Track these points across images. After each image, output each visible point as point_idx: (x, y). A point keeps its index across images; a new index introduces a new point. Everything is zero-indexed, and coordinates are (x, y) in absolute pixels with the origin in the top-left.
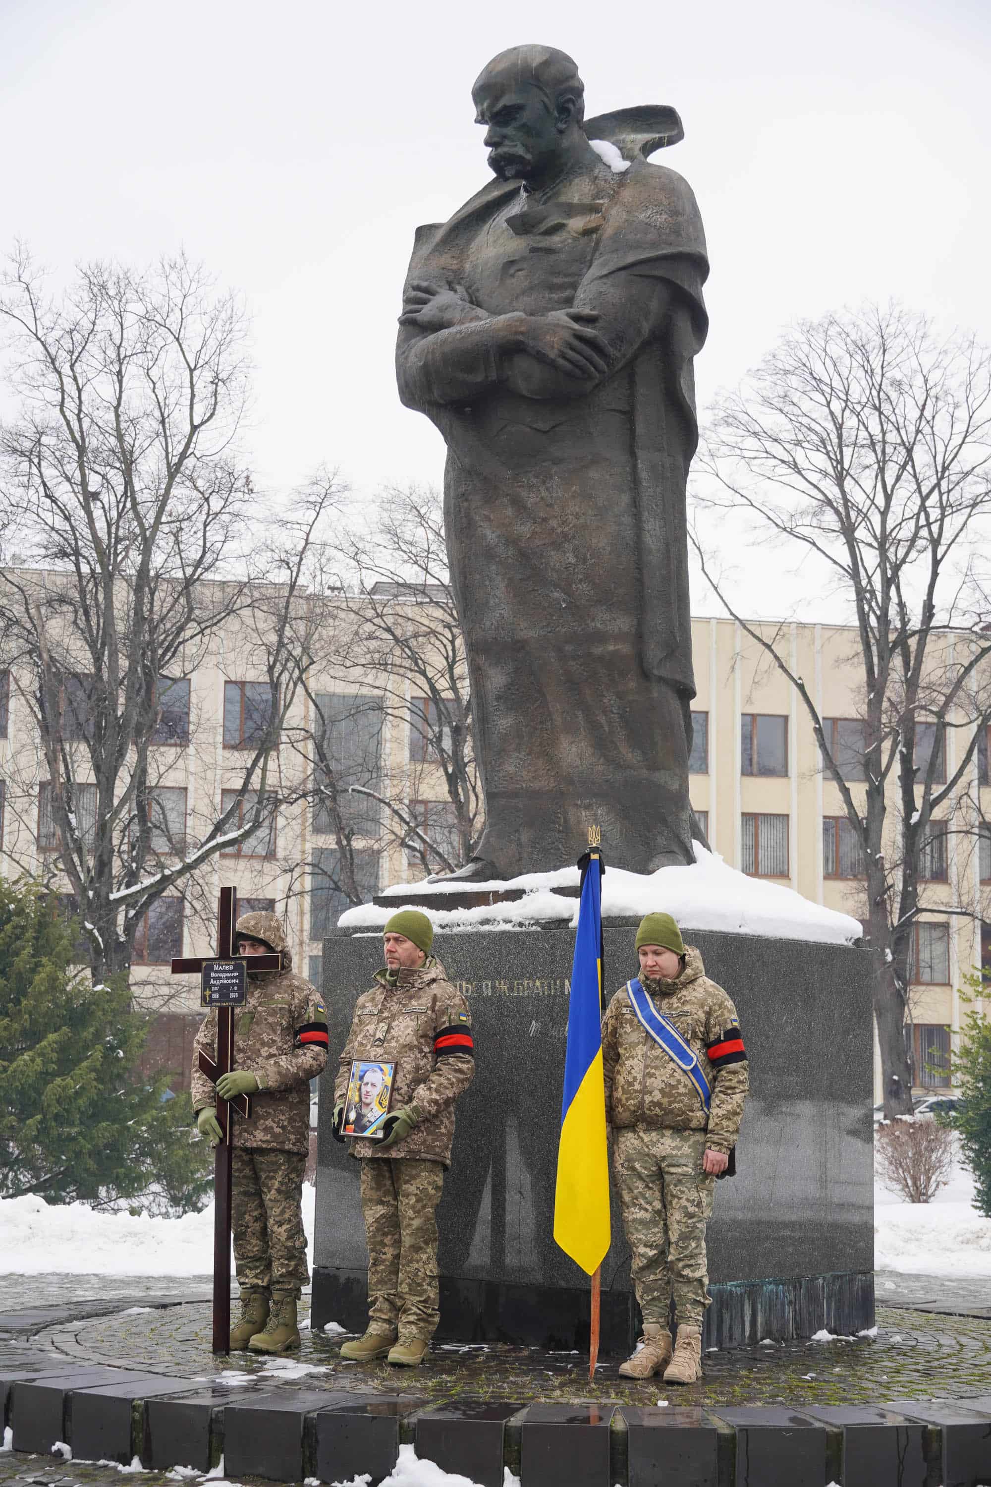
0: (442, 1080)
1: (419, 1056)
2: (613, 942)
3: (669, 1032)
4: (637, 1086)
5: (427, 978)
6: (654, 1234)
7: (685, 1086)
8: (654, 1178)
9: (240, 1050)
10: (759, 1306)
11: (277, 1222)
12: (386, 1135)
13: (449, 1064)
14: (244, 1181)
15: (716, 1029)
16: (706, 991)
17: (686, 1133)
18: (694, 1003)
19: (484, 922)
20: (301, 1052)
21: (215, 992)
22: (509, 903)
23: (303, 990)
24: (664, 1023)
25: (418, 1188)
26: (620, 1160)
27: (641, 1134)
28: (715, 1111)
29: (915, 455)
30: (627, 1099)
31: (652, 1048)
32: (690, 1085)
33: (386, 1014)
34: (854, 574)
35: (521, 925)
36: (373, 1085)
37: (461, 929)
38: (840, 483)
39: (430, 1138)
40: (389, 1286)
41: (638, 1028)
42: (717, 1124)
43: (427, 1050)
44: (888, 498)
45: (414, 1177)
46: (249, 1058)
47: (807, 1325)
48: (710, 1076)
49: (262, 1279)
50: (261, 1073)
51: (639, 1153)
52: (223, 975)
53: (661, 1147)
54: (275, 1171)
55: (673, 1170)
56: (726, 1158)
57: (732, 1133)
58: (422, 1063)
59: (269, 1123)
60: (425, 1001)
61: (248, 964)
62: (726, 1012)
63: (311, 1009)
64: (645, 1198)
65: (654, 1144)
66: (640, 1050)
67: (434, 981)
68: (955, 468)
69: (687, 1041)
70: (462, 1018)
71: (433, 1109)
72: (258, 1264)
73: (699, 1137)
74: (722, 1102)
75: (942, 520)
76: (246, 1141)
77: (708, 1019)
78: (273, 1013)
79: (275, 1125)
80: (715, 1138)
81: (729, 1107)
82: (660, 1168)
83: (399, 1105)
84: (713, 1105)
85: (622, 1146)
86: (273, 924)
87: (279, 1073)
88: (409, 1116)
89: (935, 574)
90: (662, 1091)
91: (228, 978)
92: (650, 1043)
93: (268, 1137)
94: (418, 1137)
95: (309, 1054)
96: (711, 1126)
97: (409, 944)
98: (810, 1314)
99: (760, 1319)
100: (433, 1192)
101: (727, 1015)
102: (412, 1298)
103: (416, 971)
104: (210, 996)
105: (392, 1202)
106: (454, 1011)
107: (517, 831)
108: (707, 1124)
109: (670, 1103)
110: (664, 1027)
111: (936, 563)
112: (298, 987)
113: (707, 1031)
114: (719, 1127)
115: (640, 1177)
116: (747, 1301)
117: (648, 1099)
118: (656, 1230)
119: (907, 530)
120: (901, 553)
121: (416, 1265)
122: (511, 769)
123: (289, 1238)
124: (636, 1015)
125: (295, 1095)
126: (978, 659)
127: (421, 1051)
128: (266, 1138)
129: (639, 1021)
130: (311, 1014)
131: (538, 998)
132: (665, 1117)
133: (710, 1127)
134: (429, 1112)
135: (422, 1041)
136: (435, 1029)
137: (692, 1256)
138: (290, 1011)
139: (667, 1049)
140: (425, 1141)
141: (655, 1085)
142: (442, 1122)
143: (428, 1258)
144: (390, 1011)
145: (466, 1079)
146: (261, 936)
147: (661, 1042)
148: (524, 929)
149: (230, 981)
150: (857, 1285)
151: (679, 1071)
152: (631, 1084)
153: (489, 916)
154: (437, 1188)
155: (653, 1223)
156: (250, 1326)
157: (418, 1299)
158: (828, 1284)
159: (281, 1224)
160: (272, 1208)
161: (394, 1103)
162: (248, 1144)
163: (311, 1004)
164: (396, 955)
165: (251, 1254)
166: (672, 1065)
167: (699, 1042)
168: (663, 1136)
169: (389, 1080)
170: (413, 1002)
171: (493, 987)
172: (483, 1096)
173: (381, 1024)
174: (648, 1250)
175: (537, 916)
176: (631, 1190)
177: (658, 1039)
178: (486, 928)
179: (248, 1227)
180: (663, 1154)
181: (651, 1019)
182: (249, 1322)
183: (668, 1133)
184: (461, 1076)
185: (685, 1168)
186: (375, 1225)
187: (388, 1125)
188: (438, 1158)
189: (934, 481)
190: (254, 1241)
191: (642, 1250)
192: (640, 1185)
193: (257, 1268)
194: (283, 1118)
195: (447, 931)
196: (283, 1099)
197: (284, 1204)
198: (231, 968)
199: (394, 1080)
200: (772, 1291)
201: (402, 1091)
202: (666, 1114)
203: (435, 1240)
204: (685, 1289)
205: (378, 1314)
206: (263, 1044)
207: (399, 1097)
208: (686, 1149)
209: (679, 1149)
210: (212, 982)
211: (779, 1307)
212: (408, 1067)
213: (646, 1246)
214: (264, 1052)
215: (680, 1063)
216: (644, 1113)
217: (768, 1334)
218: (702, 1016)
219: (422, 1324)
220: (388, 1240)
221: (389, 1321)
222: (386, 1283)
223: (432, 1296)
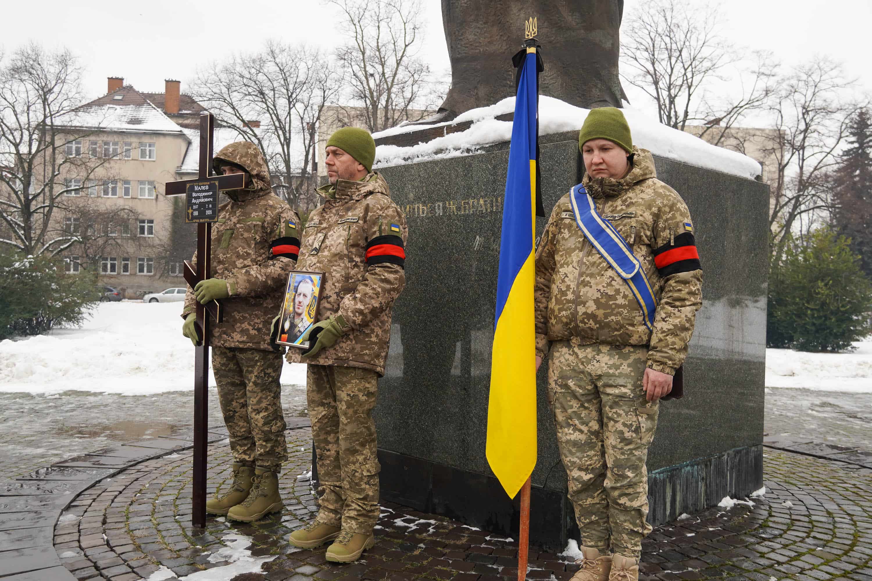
0: (368, 290)
1: (349, 265)
2: (551, 157)
3: (608, 235)
4: (570, 296)
5: (364, 190)
6: (591, 458)
7: (625, 297)
8: (590, 398)
9: (220, 262)
10: (678, 487)
11: (255, 410)
12: (312, 346)
13: (376, 274)
14: (230, 374)
15: (666, 234)
16: (655, 192)
17: (626, 350)
18: (639, 205)
19: (439, 151)
20: (271, 262)
21: (195, 210)
22: (459, 133)
23: (276, 208)
24: (603, 226)
25: (348, 395)
26: (553, 376)
27: (576, 350)
28: (659, 325)
29: (682, 54)
30: (560, 310)
31: (589, 254)
32: (631, 296)
33: (324, 225)
34: (658, 99)
35: (468, 150)
36: (305, 295)
37: (420, 159)
38: (653, 64)
39: (358, 347)
40: (334, 478)
41: (576, 232)
42: (660, 340)
43: (358, 259)
44: (672, 69)
45: (344, 384)
46: (226, 269)
47: (715, 495)
48: (657, 287)
49: (250, 455)
50: (232, 280)
51: (574, 370)
52: (202, 195)
53: (597, 365)
54: (253, 367)
55: (609, 390)
56: (670, 378)
57: (679, 351)
58: (352, 272)
59: (245, 326)
60: (359, 211)
61: (219, 183)
62: (678, 215)
63: (283, 225)
64: (580, 418)
65: (589, 361)
66: (576, 256)
67: (371, 193)
68: (699, 56)
69: (630, 247)
70: (393, 229)
71: (358, 319)
72: (246, 442)
73: (640, 354)
74: (669, 315)
75: (692, 78)
76: (225, 341)
77: (656, 222)
78: (248, 229)
79: (250, 328)
80: (658, 356)
81: (677, 321)
82: (596, 387)
83: (328, 313)
84: (658, 318)
85: (556, 362)
86: (251, 151)
87: (249, 281)
88: (333, 326)
89: (689, 100)
90: (597, 301)
91: (205, 197)
92: (587, 249)
93: (245, 338)
94: (346, 345)
95: (278, 264)
96: (654, 342)
97: (346, 157)
98: (717, 485)
99: (678, 498)
100: (363, 398)
101: (679, 218)
102: (353, 495)
103: (354, 184)
104: (192, 213)
105: (333, 404)
106: (385, 221)
107: (476, 88)
108: (649, 340)
109: (606, 316)
110: (603, 230)
111: (690, 95)
112: (271, 206)
113: (655, 236)
114: (663, 344)
115: (574, 396)
116: (668, 484)
117: (581, 310)
118: (592, 453)
119: (679, 82)
120: (677, 90)
121: (353, 467)
122: (471, 37)
123: (265, 424)
124: (575, 220)
125: (269, 301)
126: (705, 131)
127: (351, 260)
128: (242, 339)
129: (578, 226)
130: (282, 230)
131: (482, 215)
132: (601, 332)
133: (652, 343)
134: (354, 322)
135: (354, 250)
136: (366, 239)
137: (630, 485)
138: (263, 227)
139: (606, 255)
140: (353, 349)
141: (589, 295)
142: (373, 331)
143: (365, 459)
144: (329, 221)
145: (394, 289)
146: (237, 161)
147: (599, 247)
148: (471, 154)
149: (206, 200)
150: (752, 455)
151: (618, 279)
152: (563, 293)
153: (441, 146)
154: (369, 394)
155: (590, 445)
156: (238, 494)
157: (358, 496)
158: (731, 459)
159: (258, 412)
160: (250, 398)
161: (323, 311)
162: (227, 345)
163: (282, 221)
164: (335, 168)
165: (239, 434)
166: (610, 273)
167: (644, 249)
168: (599, 352)
169: (317, 290)
170: (350, 214)
171: (444, 208)
172: (436, 303)
173: (319, 235)
174: (583, 474)
175: (481, 142)
176: (564, 410)
177: (596, 243)
178: (440, 156)
179: (235, 412)
180: (599, 372)
181: (590, 222)
182: (237, 490)
183: (605, 349)
184: (388, 286)
185: (624, 390)
186: (318, 425)
187: (313, 336)
188: (367, 366)
189: (690, 63)
190: (241, 424)
191: (575, 473)
192: (575, 404)
193: (245, 445)
194: (259, 321)
195: (409, 162)
196: (258, 305)
197: (260, 395)
198: (207, 187)
199: (322, 288)
200: (689, 472)
201: (331, 300)
202: (602, 327)
203: (373, 440)
204: (622, 518)
205: (326, 504)
206: (239, 256)
207: (328, 306)
208: (625, 368)
209: (617, 367)
210: (194, 201)
211: (694, 484)
212: (338, 275)
213: (580, 469)
214: (239, 263)
215: (620, 270)
216: (577, 326)
217: (685, 509)
218: (648, 217)
219: (361, 519)
220: (331, 438)
221: (335, 511)
222: (331, 476)
223: (371, 493)
